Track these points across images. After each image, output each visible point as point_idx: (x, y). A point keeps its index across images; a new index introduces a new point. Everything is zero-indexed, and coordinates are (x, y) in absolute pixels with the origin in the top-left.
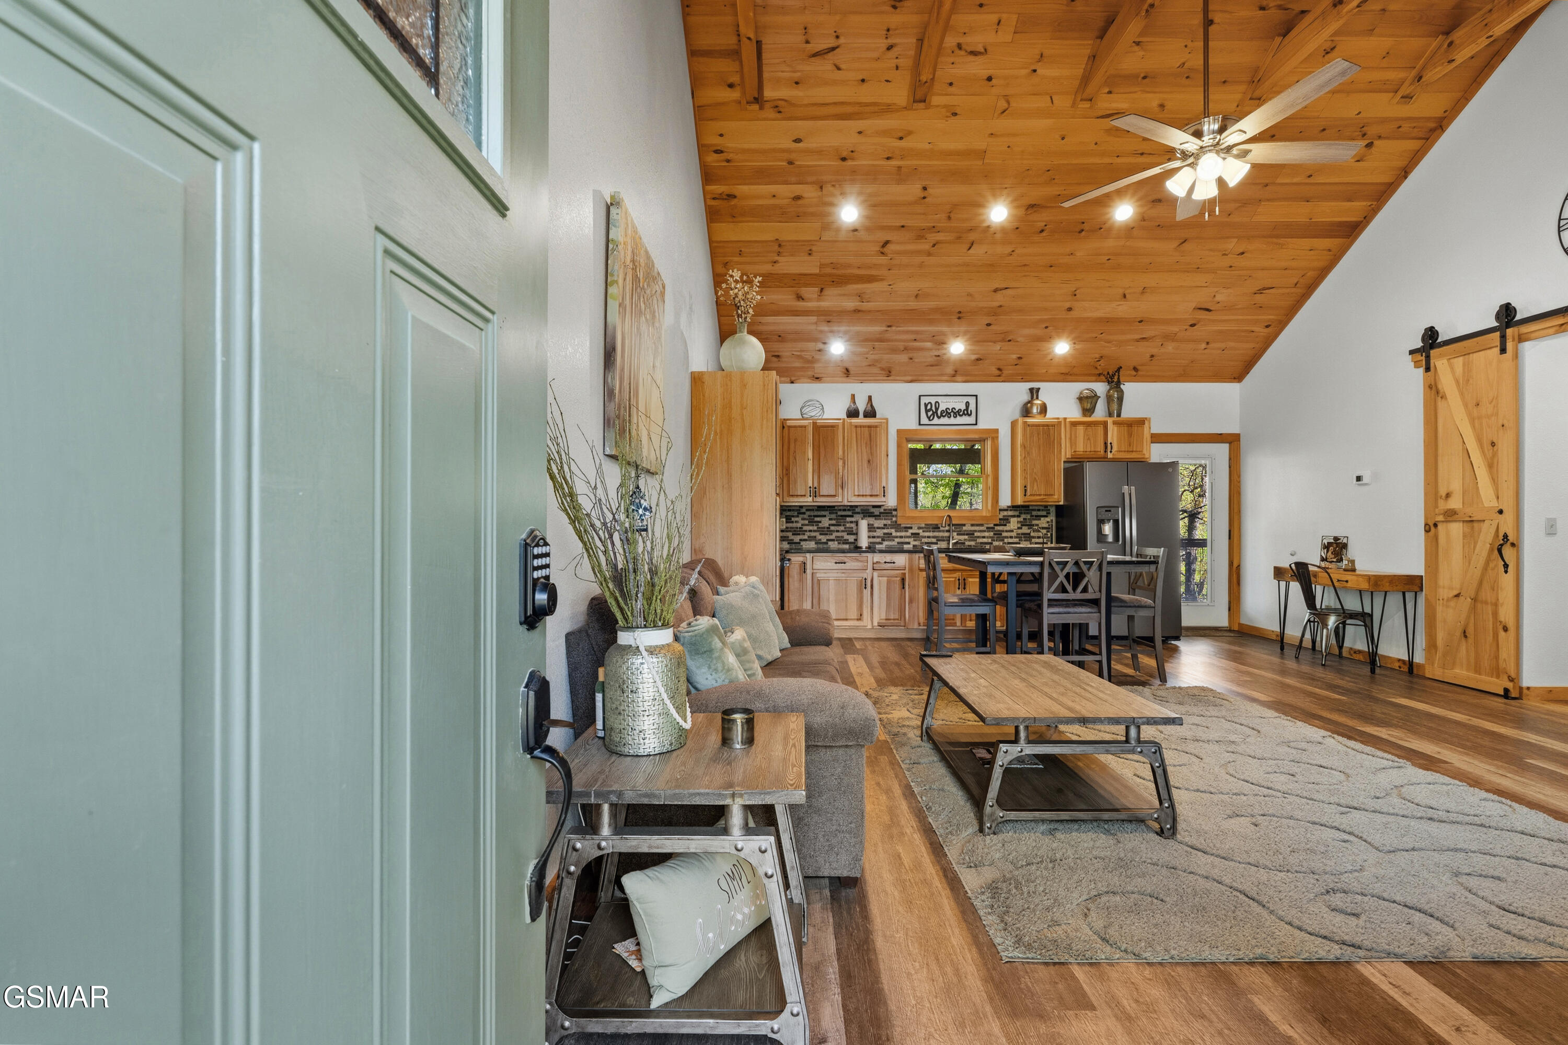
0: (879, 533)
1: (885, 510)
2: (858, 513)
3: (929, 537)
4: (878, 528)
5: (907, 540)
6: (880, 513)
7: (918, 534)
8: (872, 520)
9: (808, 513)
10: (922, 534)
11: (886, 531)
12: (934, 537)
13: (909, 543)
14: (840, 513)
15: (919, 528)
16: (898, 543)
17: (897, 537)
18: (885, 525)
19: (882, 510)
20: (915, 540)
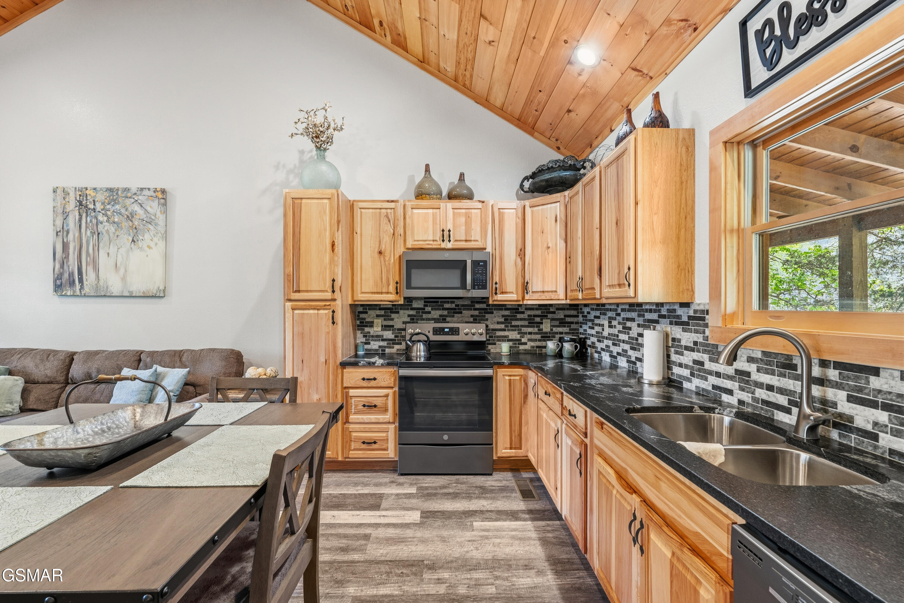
0: (688, 358)
1: (695, 311)
2: (664, 317)
3: (770, 388)
4: (687, 348)
5: (728, 384)
6: (690, 317)
7: (748, 374)
8: (677, 332)
9: (623, 315)
10: (756, 376)
11: (696, 356)
12: (782, 391)
13: (730, 392)
14: (648, 316)
15: (751, 360)
16: (714, 387)
17: (710, 373)
18: (695, 343)
19: (691, 313)
20: (742, 389)
